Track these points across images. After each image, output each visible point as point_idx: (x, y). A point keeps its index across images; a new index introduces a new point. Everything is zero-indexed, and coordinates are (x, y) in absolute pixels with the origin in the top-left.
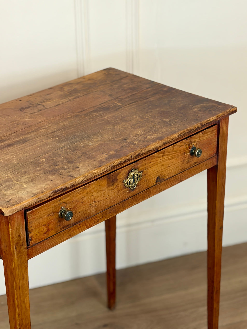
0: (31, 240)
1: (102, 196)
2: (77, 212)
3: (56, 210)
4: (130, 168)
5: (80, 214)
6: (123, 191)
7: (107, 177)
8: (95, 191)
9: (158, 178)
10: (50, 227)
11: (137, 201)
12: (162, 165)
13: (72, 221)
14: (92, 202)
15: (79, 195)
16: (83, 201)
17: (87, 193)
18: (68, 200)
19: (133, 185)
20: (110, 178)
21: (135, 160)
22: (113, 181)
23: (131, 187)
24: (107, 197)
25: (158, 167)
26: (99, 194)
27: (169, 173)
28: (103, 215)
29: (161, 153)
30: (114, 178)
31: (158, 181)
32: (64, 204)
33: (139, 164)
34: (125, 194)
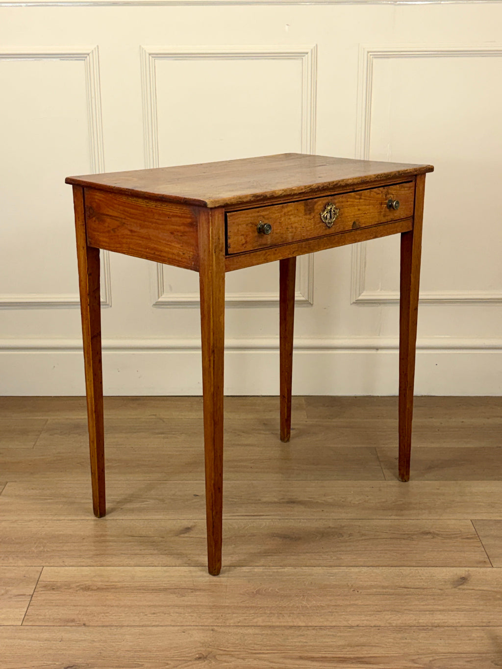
0: (230, 247)
2: (274, 232)
3: (254, 221)
4: (327, 201)
5: (277, 235)
6: (319, 225)
7: (305, 203)
8: (292, 215)
9: (354, 223)
10: (248, 240)
12: (359, 210)
13: (269, 242)
14: (289, 226)
16: (281, 221)
17: (285, 214)
18: (266, 215)
19: (330, 221)
20: (307, 205)
21: (332, 193)
22: (310, 209)
23: (328, 224)
24: (304, 226)
25: (355, 209)
26: (296, 219)
27: (366, 221)
28: (298, 247)
29: (358, 195)
30: (311, 206)
31: (354, 226)
32: (262, 218)
33: (336, 199)
34: (321, 229)
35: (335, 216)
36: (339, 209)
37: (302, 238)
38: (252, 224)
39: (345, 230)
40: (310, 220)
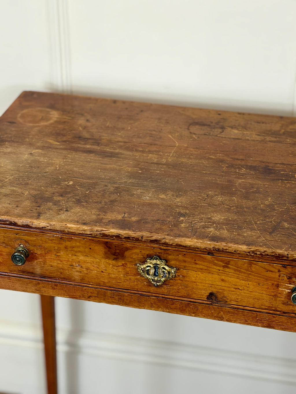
2: (48, 264)
3: (10, 242)
4: (152, 252)
5: (52, 268)
6: (135, 277)
7: (105, 244)
9: (212, 294)
11: (167, 308)
13: (37, 271)
14: (74, 263)
15: (51, 243)
16: (58, 254)
17: (66, 248)
18: (31, 241)
19: (156, 278)
20: (110, 248)
21: (161, 246)
22: (116, 254)
23: (151, 280)
24: (103, 271)
25: (212, 277)
26: (89, 259)
27: (239, 298)
28: (98, 294)
29: (221, 261)
30: (118, 251)
31: (211, 299)
32: (24, 243)
33: (170, 255)
34: (140, 284)
35: (167, 275)
36: (176, 268)
37: (100, 284)
38: (7, 245)
39: (192, 297)
40: (117, 266)
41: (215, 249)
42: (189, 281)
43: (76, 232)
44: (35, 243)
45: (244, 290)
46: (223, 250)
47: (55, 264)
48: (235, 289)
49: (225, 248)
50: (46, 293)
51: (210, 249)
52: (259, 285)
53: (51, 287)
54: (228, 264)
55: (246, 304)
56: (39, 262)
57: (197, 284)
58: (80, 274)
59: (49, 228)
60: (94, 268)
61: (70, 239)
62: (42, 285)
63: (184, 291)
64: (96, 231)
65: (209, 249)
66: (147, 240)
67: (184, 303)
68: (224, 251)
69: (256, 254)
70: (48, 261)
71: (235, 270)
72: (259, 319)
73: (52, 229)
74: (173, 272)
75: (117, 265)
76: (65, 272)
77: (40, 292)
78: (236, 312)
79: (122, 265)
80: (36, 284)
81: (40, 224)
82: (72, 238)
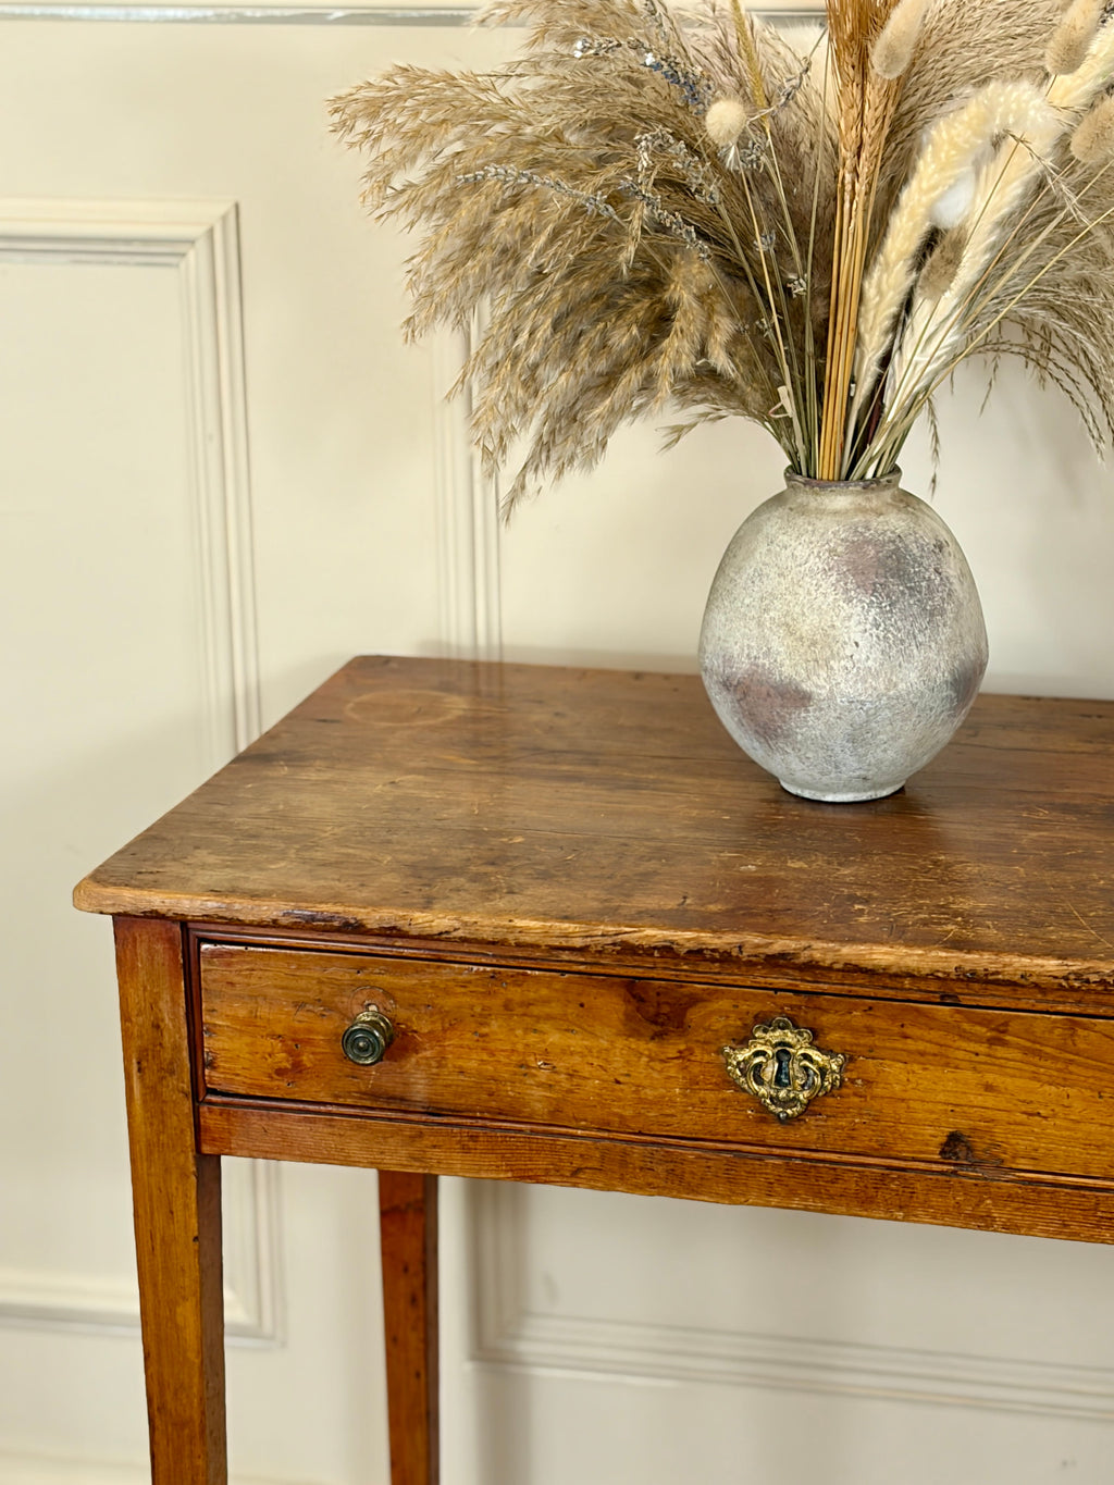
0: (212, 1065)
1: (590, 1060)
2: (450, 1065)
3: (336, 999)
4: (769, 1006)
5: (462, 1077)
6: (719, 1095)
7: (627, 988)
8: (549, 1017)
9: (954, 1139)
10: (307, 1059)
11: (817, 1195)
12: (989, 1088)
13: (418, 1092)
14: (532, 1058)
15: (464, 994)
16: (485, 1030)
17: (507, 1007)
18: (403, 990)
19: (782, 1094)
20: (642, 1000)
21: (798, 983)
22: (660, 1020)
23: (768, 1101)
24: (621, 1079)
25: (956, 1080)
26: (576, 1042)
27: (1040, 1147)
28: (603, 1157)
29: (980, 1024)
30: (665, 1009)
31: (955, 1154)
32: (381, 998)
33: (826, 1011)
34: (733, 1116)
35: (818, 1081)
36: (843, 1054)
37: (608, 1124)
38: (330, 1007)
39: (893, 1153)
40: (662, 1061)
41: (964, 975)
42: (882, 1097)
43: (540, 942)
44: (415, 996)
45: (1055, 1116)
46: (986, 975)
47: (473, 1064)
48: (1025, 1116)
49: (992, 968)
50: (441, 1166)
51: (949, 974)
52: (1101, 1097)
53: (458, 1146)
54: (1003, 1032)
55: (1061, 1167)
56: (424, 1061)
57: (909, 1107)
58: (548, 1094)
59: (460, 933)
60: (590, 1069)
61: (521, 977)
62: (432, 1138)
63: (871, 1133)
64: (603, 935)
65: (945, 973)
66: (756, 956)
67: (867, 1173)
68: (990, 978)
69: (1088, 981)
70: (450, 1056)
71: (1026, 1051)
72: (1104, 1215)
73: (468, 936)
74: (834, 1067)
75: (663, 1057)
76: (505, 1088)
77: (424, 1165)
78: (1033, 1196)
79: (678, 1055)
80: (410, 1137)
81: (433, 924)
82: (525, 975)
